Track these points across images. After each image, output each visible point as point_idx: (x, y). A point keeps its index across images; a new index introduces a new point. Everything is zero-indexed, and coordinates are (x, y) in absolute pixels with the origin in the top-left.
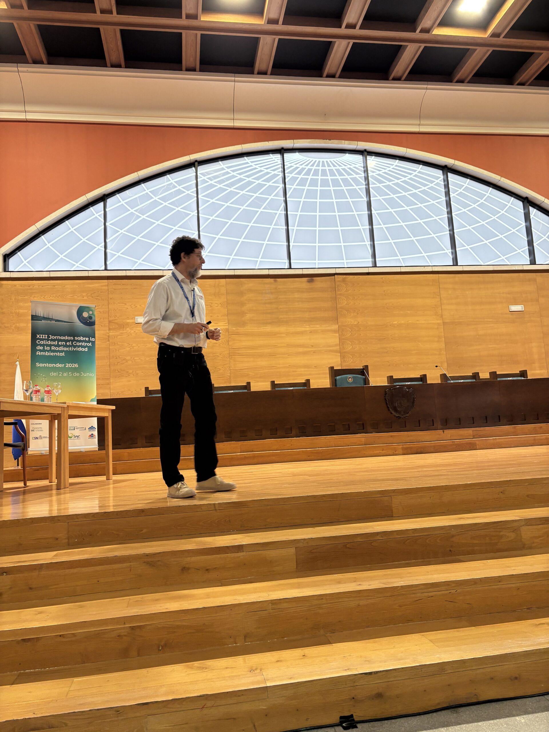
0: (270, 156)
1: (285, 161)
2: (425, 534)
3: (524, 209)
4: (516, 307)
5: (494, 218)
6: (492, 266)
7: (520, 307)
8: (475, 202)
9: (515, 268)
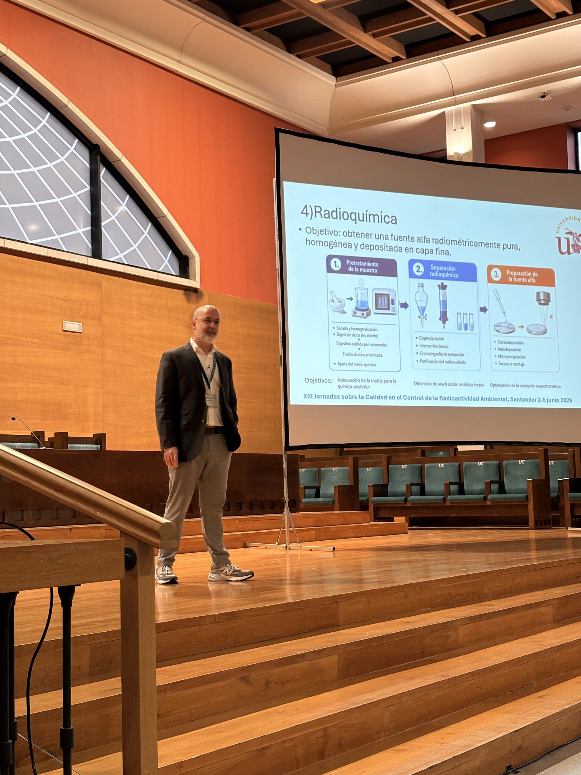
2: (410, 636)
3: (91, 164)
4: (72, 325)
5: (50, 165)
6: (46, 249)
7: (78, 326)
8: (26, 129)
9: (77, 260)
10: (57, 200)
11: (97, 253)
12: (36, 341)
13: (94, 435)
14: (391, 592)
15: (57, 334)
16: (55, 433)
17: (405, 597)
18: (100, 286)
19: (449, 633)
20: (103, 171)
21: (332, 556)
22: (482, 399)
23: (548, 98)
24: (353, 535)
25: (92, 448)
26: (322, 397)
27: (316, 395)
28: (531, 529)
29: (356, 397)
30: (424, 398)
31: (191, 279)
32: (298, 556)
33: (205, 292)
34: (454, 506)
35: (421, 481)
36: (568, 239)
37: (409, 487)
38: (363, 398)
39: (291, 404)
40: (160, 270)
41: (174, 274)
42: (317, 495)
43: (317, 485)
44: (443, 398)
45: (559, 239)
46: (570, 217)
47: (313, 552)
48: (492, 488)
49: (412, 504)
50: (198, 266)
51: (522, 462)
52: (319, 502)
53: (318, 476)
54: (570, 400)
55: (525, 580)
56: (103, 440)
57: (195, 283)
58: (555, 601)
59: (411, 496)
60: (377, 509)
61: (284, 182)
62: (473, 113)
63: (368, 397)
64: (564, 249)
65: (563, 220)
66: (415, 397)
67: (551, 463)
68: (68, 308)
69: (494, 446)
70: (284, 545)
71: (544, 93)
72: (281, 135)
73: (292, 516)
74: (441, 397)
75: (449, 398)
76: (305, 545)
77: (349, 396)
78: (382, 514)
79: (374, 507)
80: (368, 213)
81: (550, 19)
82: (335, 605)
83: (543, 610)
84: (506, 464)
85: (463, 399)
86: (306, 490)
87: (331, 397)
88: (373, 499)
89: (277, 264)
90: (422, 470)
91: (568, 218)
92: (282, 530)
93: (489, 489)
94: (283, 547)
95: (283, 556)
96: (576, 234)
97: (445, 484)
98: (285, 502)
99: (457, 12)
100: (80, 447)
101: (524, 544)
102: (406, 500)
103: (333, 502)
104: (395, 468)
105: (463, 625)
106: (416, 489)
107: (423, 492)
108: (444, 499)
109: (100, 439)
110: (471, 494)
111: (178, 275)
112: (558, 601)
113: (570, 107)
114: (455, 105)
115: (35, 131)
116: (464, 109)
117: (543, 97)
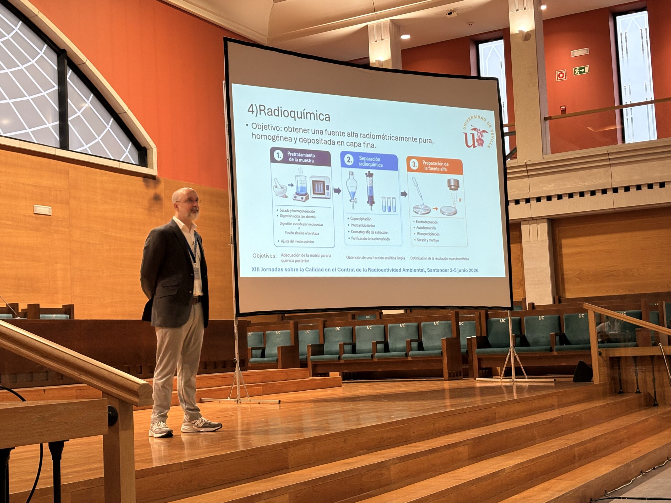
2: (350, 475)
3: (58, 66)
4: (42, 209)
5: (22, 67)
6: (19, 141)
7: (48, 209)
8: (0, 35)
9: (47, 150)
10: (28, 98)
11: (64, 145)
12: (10, 223)
13: (63, 306)
14: (333, 438)
15: (29, 216)
16: (28, 305)
17: (344, 442)
18: (67, 173)
19: (383, 472)
20: (70, 73)
21: (278, 408)
22: (404, 270)
23: (454, 15)
24: (295, 389)
25: (61, 317)
26: (268, 270)
27: (262, 268)
28: (445, 380)
29: (297, 270)
30: (355, 270)
31: (150, 168)
32: (248, 409)
33: (162, 179)
34: (382, 362)
35: (352, 341)
36: (473, 135)
37: (342, 346)
38: (303, 270)
39: (241, 276)
40: (121, 160)
41: (134, 163)
42: (263, 355)
43: (262, 346)
44: (371, 270)
45: (466, 134)
46: (474, 116)
47: (261, 405)
48: (412, 345)
49: (344, 361)
50: (155, 156)
51: (436, 323)
52: (264, 361)
53: (264, 339)
54: (477, 270)
55: (444, 424)
56: (72, 309)
57: (153, 171)
58: (469, 442)
59: (344, 354)
60: (315, 366)
61: (232, 84)
62: (391, 27)
63: (307, 269)
64: (470, 143)
65: (469, 118)
66: (348, 269)
67: (461, 323)
68: (39, 194)
69: (413, 311)
70: (236, 400)
71: (451, 10)
72: (229, 43)
73: (242, 374)
74: (369, 269)
75: (376, 270)
76: (254, 399)
77: (291, 269)
78: (319, 370)
79: (312, 365)
80: (305, 112)
82: (285, 451)
83: (460, 449)
84: (424, 325)
85: (388, 270)
86: (253, 351)
87: (276, 270)
88: (312, 357)
89: (227, 155)
90: (353, 331)
91: (473, 117)
92: (234, 386)
93: (410, 347)
94: (235, 401)
95: (235, 410)
96: (480, 130)
97: (373, 343)
98: (236, 362)
100: (51, 317)
101: (440, 394)
102: (339, 358)
103: (277, 360)
104: (330, 331)
105: (395, 464)
106: (348, 348)
107: (354, 351)
108: (372, 356)
109: (69, 309)
110: (395, 351)
111: (138, 164)
112: (472, 442)
113: (473, 23)
114: (376, 19)
115: (8, 37)
116: (384, 23)
117: (450, 14)
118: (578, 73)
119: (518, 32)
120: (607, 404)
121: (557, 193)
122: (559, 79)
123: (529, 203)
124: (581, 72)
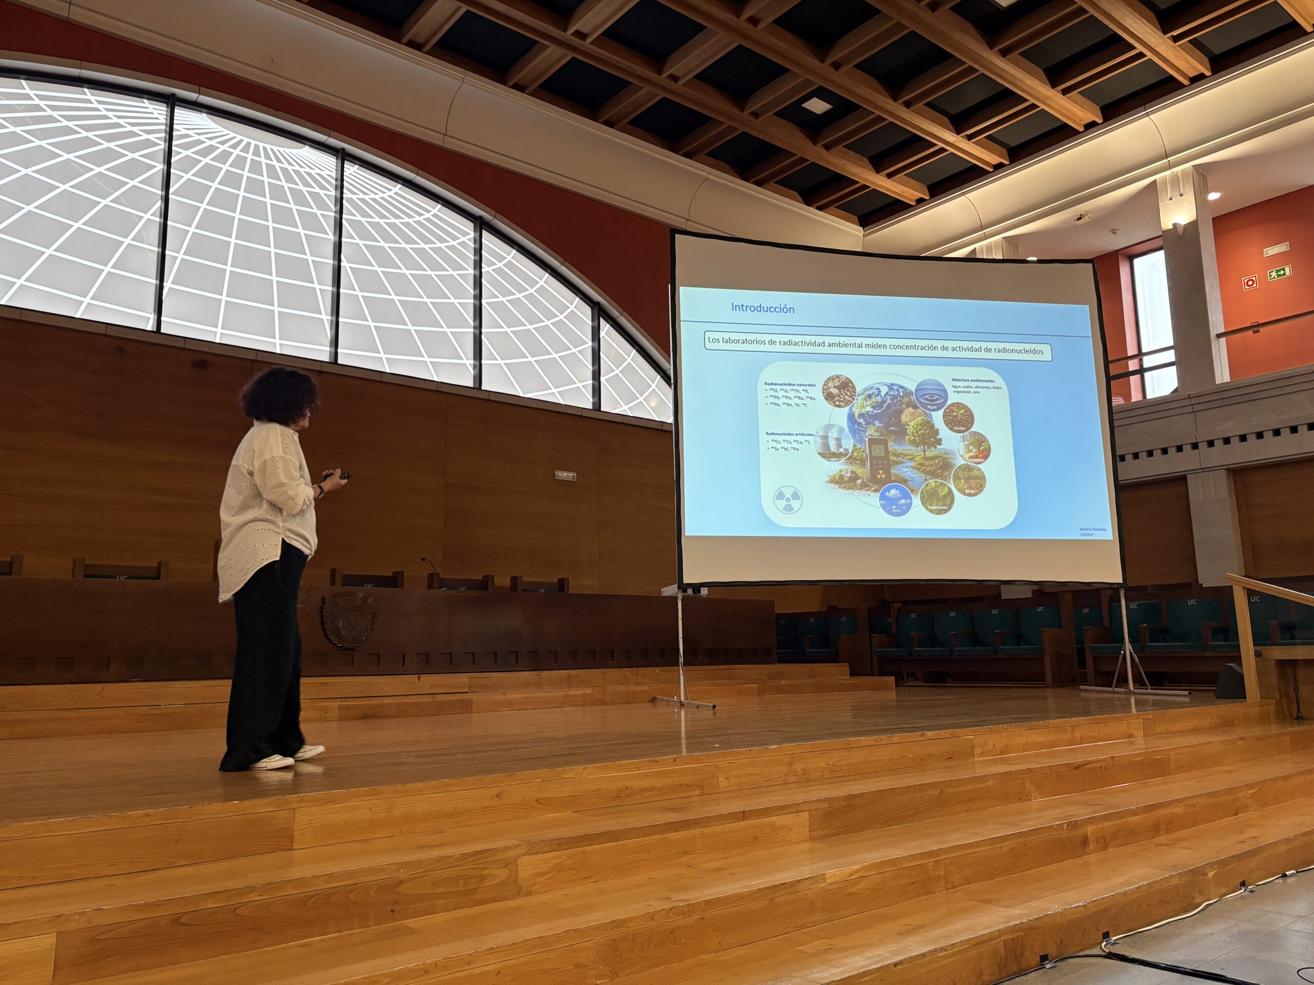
0: (144, 103)
1: (175, 122)
4: (565, 474)
5: (547, 323)
6: (537, 401)
7: (571, 475)
8: (521, 289)
9: (571, 411)
10: (555, 355)
13: (557, 580)
15: (548, 483)
20: (605, 327)
23: (1086, 219)
28: (1047, 688)
39: (687, 534)
42: (827, 646)
43: (825, 634)
49: (916, 656)
51: (1040, 609)
53: (827, 626)
56: (566, 584)
59: (915, 647)
60: (881, 661)
61: (681, 288)
62: (1004, 245)
68: (560, 458)
71: (1081, 215)
72: (677, 236)
78: (887, 668)
79: (876, 660)
81: (1080, 133)
88: (876, 650)
99: (970, 137)
102: (909, 652)
109: (562, 584)
113: (1117, 230)
114: (985, 239)
115: (531, 291)
116: (995, 242)
117: (1078, 219)
118: (1274, 277)
119: (1172, 227)
120: (1241, 739)
121: (1239, 434)
122: (1247, 287)
123: (1197, 450)
124: (1280, 275)
